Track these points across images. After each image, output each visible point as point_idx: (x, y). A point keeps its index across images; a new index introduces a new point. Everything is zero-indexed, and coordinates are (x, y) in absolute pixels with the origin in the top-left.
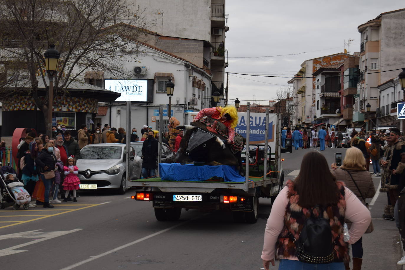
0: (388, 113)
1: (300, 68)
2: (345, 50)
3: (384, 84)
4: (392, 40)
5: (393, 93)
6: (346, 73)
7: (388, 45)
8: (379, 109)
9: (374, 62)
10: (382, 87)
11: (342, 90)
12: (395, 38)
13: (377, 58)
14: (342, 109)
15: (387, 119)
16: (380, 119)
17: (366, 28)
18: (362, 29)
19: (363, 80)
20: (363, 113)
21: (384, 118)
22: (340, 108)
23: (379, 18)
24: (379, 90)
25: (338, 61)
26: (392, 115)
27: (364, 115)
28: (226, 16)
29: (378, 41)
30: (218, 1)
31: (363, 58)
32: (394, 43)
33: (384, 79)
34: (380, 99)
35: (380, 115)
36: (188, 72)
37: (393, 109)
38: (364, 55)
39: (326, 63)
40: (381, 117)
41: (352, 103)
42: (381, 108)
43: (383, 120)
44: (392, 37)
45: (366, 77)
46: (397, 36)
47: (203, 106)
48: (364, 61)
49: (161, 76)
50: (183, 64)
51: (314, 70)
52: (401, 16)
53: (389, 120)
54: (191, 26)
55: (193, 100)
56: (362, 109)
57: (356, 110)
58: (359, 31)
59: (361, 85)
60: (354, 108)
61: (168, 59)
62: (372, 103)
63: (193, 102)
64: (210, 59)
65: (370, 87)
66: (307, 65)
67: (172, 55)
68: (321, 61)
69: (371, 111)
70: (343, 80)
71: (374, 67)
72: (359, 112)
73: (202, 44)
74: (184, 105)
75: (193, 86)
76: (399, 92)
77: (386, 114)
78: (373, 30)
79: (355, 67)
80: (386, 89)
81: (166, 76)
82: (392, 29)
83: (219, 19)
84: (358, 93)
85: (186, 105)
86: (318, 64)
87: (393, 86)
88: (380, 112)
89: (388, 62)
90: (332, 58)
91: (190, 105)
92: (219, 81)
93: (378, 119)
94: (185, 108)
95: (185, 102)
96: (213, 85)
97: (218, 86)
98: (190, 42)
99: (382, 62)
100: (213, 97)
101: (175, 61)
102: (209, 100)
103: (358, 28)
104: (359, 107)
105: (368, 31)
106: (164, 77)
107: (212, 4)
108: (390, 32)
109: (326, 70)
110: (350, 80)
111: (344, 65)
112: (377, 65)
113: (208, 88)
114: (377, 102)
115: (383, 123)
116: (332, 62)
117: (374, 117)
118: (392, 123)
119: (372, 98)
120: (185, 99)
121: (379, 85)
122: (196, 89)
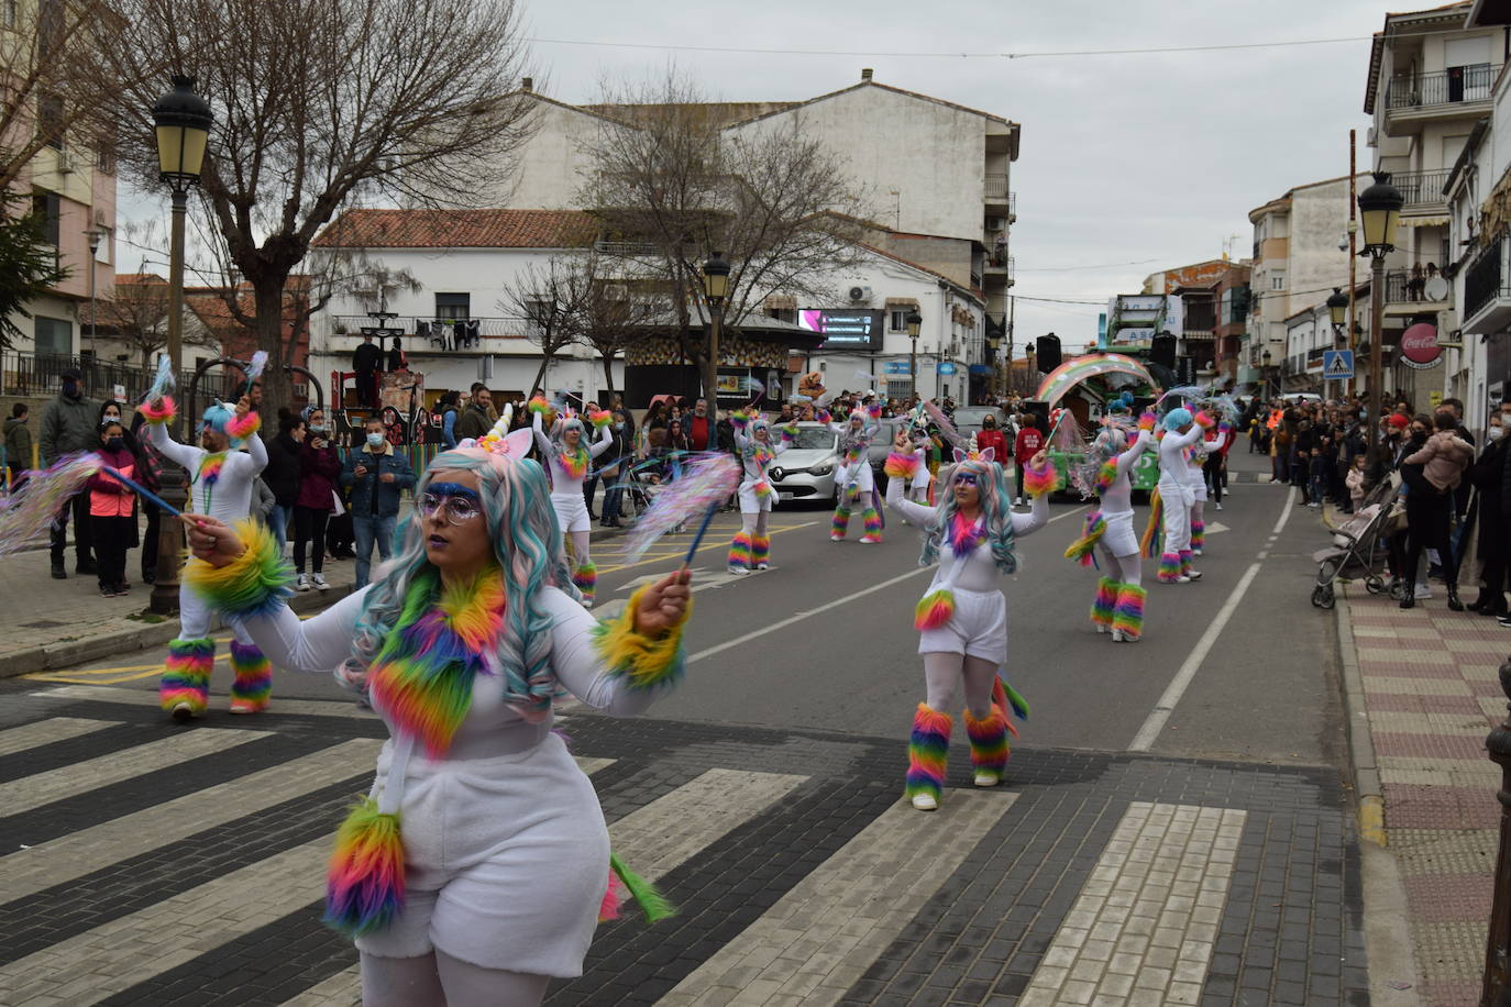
0: (1301, 369)
1: (1143, 287)
2: (1225, 255)
3: (1297, 316)
4: (1311, 237)
5: (1313, 333)
6: (1227, 296)
7: (1303, 246)
8: (1286, 361)
9: (1277, 276)
10: (1292, 322)
11: (1218, 328)
12: (1318, 233)
13: (1283, 270)
14: (1218, 360)
15: (1301, 379)
16: (1287, 380)
17: (1264, 214)
18: (1257, 218)
19: (1256, 308)
20: (1256, 367)
21: (1295, 377)
22: (1213, 360)
23: (1288, 196)
24: (1286, 327)
25: (1211, 276)
26: (1310, 371)
27: (1257, 371)
28: (1011, 196)
29: (1285, 239)
30: (997, 169)
31: (1258, 269)
32: (1316, 243)
33: (1296, 308)
34: (1287, 343)
35: (1288, 372)
36: (945, 296)
37: (1312, 361)
38: (1260, 265)
39: (1190, 278)
40: (1290, 375)
41: (1236, 350)
42: (1290, 360)
43: (1293, 381)
44: (1312, 232)
45: (1264, 304)
46: (1320, 230)
47: (971, 356)
48: (1259, 275)
49: (897, 303)
50: (935, 283)
51: (1167, 291)
52: (1330, 192)
53: (1305, 382)
54: (949, 214)
55: (953, 346)
56: (1253, 361)
57: (1244, 363)
58: (1251, 221)
59: (1253, 317)
60: (1240, 360)
61: (909, 274)
62: (1274, 350)
63: (953, 349)
64: (983, 272)
65: (1271, 322)
66: (1156, 282)
67: (915, 266)
68: (1180, 274)
69: (1272, 364)
70: (1220, 309)
71: (1277, 286)
72: (1249, 367)
73: (969, 246)
74: (938, 354)
75: (953, 320)
76: (1325, 331)
77: (1299, 371)
78: (1276, 219)
79: (1242, 286)
80: (1299, 325)
81: (906, 303)
82: (1312, 216)
83: (1000, 202)
84: (1247, 332)
85: (941, 354)
86: (1176, 280)
87: (1313, 319)
88: (1288, 367)
89: (1304, 277)
90: (1200, 269)
91: (948, 355)
92: (998, 311)
93: (1284, 378)
94: (940, 360)
95: (939, 349)
96: (988, 318)
97: (997, 320)
98: (948, 243)
99: (1292, 277)
100: (989, 340)
101: (921, 276)
102: (980, 345)
103: (1250, 215)
104: (1248, 357)
105: (1268, 221)
106: (901, 305)
107: (986, 174)
108: (1308, 222)
109: (1190, 292)
110: (1233, 308)
111: (1224, 282)
112: (1283, 281)
113: (978, 325)
114: (1282, 348)
115: (1293, 387)
116: (1201, 276)
117: (1277, 375)
118: (1311, 386)
119: (1273, 341)
120: (940, 343)
121: (1287, 317)
122: (959, 327)
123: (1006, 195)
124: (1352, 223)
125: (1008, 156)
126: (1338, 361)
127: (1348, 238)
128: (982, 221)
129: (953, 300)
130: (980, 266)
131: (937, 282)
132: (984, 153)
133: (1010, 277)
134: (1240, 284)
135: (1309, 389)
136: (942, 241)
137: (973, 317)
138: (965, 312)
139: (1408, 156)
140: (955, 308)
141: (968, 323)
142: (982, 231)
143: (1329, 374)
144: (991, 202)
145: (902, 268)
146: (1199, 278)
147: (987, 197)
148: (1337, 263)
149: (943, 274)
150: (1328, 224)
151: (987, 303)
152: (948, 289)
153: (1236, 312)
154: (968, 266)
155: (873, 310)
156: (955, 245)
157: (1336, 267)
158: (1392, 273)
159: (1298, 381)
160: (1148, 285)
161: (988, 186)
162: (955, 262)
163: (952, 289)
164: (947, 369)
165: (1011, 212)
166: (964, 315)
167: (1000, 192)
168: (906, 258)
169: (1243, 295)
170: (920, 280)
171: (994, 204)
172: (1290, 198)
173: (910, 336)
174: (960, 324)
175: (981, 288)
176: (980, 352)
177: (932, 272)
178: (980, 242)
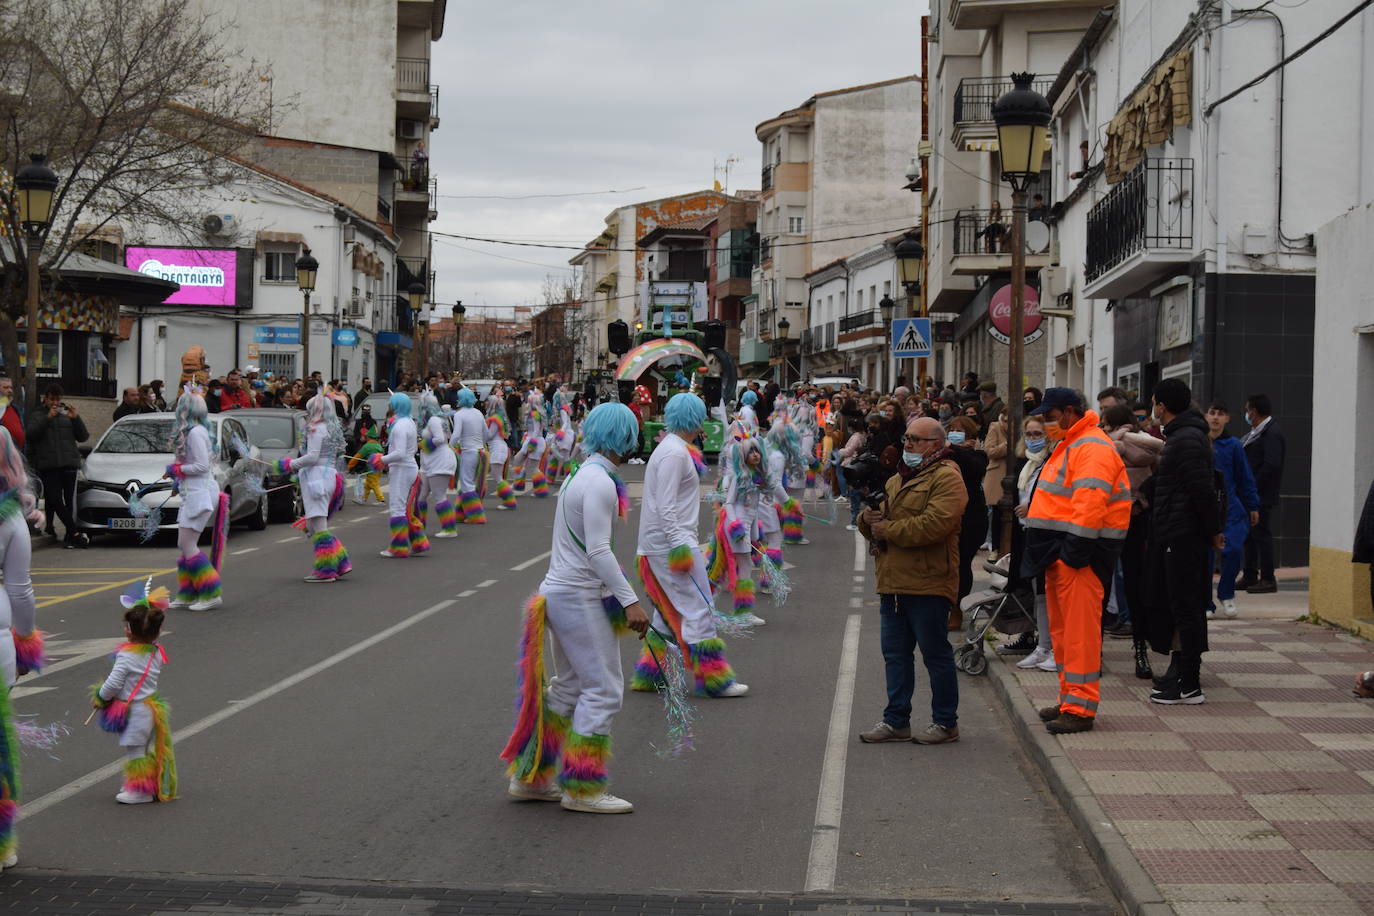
0: (829, 344)
1: (604, 227)
2: (717, 184)
3: (822, 270)
4: (840, 162)
5: (845, 294)
6: (724, 241)
7: (830, 174)
8: (807, 332)
9: (796, 214)
10: (816, 278)
12: (849, 157)
13: (803, 207)
15: (829, 358)
16: (810, 358)
17: (778, 128)
18: (766, 134)
19: (766, 259)
20: (767, 341)
21: (821, 355)
23: (810, 105)
24: (808, 286)
25: (699, 212)
26: (842, 347)
27: (768, 347)
28: (433, 90)
29: (805, 164)
30: (414, 51)
31: (769, 205)
32: (846, 169)
33: (821, 259)
34: (809, 308)
35: (810, 348)
36: (343, 231)
37: (844, 332)
38: (772, 199)
39: (670, 214)
40: (813, 352)
41: (738, 317)
42: (813, 331)
43: (818, 361)
44: (841, 155)
45: (777, 253)
46: (852, 153)
47: (378, 319)
48: (770, 213)
49: (274, 240)
50: (329, 212)
51: (638, 232)
52: (864, 102)
53: (835, 362)
54: (345, 113)
55: (355, 304)
56: (763, 332)
57: (749, 335)
58: (759, 138)
59: (762, 271)
60: (744, 330)
61: (291, 198)
62: (793, 317)
63: (355, 309)
64: (393, 198)
65: (787, 279)
66: (622, 220)
67: (300, 187)
68: (657, 209)
69: (789, 337)
70: (714, 259)
71: (795, 229)
72: (756, 340)
73: (375, 160)
74: (334, 315)
75: (354, 267)
76: (861, 292)
77: (827, 346)
78: (793, 136)
79: (745, 228)
80: (825, 283)
81: (286, 240)
82: (840, 133)
83: (417, 98)
84: (754, 292)
85: (338, 316)
86: (650, 218)
87: (845, 275)
88: (811, 341)
89: (831, 217)
90: (683, 202)
91: (347, 317)
92: (415, 255)
93: (806, 357)
94: (336, 324)
95: (335, 308)
96: (401, 265)
97: (414, 268)
98: (343, 155)
99: (815, 217)
100: (406, 296)
101: (309, 201)
102: (390, 302)
103: (757, 129)
104: (756, 326)
105: (781, 139)
106: (280, 243)
107: (398, 58)
108: (836, 141)
109: (673, 234)
110: (733, 258)
111: (719, 222)
112: (803, 222)
113: (388, 274)
114: (802, 314)
115: (818, 368)
116: (685, 213)
117: (795, 352)
118: (842, 367)
119: (791, 304)
120: (336, 300)
121: (809, 272)
122: (362, 276)
123: (427, 88)
124: (925, 144)
125: (429, 33)
126: (911, 333)
127: (918, 164)
128: (392, 125)
129: (354, 238)
130: (390, 189)
131: (332, 210)
132: (396, 27)
133: (431, 207)
134: (743, 225)
135: (840, 371)
136: (336, 152)
137: (381, 263)
138: (370, 255)
139: (980, 56)
140: (357, 249)
141: (374, 271)
142: (394, 139)
143: (900, 351)
144: (405, 97)
145: (282, 189)
146: (683, 215)
147: (400, 91)
148: (874, 199)
149: (341, 201)
150: (863, 145)
151: (400, 243)
152: (349, 221)
153: (738, 265)
154: (374, 189)
155: (237, 249)
156: (354, 159)
157: (873, 204)
158: (962, 214)
159: (824, 360)
160: (612, 223)
161: (401, 75)
162: (356, 182)
163: (354, 221)
164: (346, 337)
165: (433, 113)
166: (369, 259)
167: (418, 85)
168: (285, 174)
169: (747, 240)
170: (307, 207)
171: (409, 100)
172: (812, 107)
173: (301, 289)
174: (364, 272)
175: (391, 221)
176: (390, 313)
177: (324, 197)
178: (391, 155)
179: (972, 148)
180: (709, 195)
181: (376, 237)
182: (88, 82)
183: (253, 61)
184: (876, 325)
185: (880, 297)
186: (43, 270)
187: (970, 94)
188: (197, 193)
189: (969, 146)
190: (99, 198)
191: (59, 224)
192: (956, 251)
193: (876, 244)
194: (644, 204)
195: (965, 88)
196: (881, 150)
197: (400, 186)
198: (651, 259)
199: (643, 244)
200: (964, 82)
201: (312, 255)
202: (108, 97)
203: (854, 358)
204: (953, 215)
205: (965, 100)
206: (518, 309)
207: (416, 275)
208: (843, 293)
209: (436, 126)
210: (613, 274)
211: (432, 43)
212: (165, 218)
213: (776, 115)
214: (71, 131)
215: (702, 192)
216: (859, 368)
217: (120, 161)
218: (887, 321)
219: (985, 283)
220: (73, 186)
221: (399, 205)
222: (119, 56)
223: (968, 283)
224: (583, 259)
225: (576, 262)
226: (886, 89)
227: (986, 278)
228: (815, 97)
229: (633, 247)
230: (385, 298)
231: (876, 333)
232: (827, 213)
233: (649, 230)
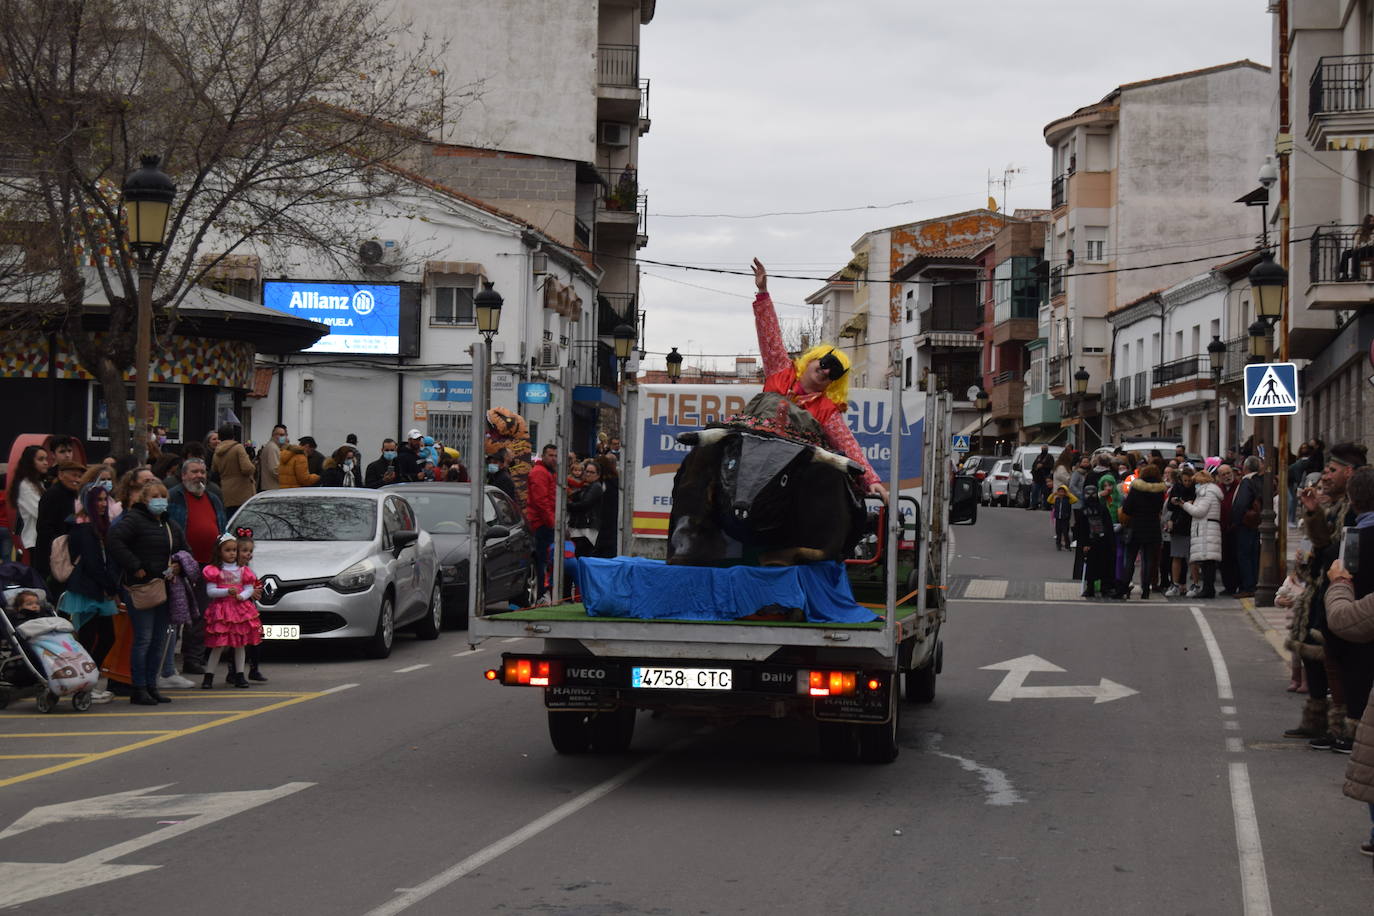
0: (1139, 400)
1: (851, 256)
2: (992, 201)
3: (1129, 307)
4: (1151, 170)
5: (1160, 337)
6: (1004, 271)
7: (1138, 185)
8: (1111, 385)
9: (1095, 237)
10: (1121, 317)
11: (987, 327)
12: (1163, 164)
13: (1105, 227)
14: (988, 384)
15: (1139, 417)
16: (1114, 418)
17: (1073, 129)
18: (1057, 136)
19: (1059, 293)
20: (1059, 397)
21: (1129, 414)
22: (979, 383)
23: (1111, 99)
24: (1111, 327)
25: (969, 237)
26: (1157, 404)
27: (1061, 404)
28: (642, 85)
29: (1108, 173)
30: (618, 37)
31: (1062, 226)
32: (1159, 180)
33: (1128, 292)
34: (1113, 355)
35: (1114, 406)
36: (531, 261)
37: (1158, 385)
38: (1064, 218)
39: (933, 240)
40: (1119, 411)
41: (1021, 367)
42: (1118, 384)
43: (1124, 421)
44: (1153, 162)
45: (1071, 285)
46: (1167, 158)
47: (575, 370)
48: (1062, 236)
49: (446, 272)
50: (515, 236)
51: (894, 262)
52: (1182, 93)
53: (1146, 422)
54: (535, 114)
55: (547, 351)
56: (1054, 385)
57: (1036, 389)
58: (1048, 142)
59: (1052, 309)
60: (1029, 383)
61: (468, 219)
62: (1092, 365)
63: (546, 358)
64: (594, 220)
65: (1085, 318)
66: (874, 248)
67: (480, 205)
68: (917, 234)
69: (1088, 392)
70: (991, 294)
71: (1095, 254)
72: (1045, 396)
73: (572, 171)
74: (520, 365)
75: (546, 305)
76: (1180, 334)
77: (1136, 402)
78: (1091, 138)
79: (1030, 254)
80: (1133, 323)
81: (462, 271)
82: (1152, 134)
83: (624, 94)
84: (1041, 335)
85: (526, 366)
86: (908, 245)
87: (1159, 313)
88: (1116, 396)
89: (1140, 240)
90: (950, 225)
91: (536, 367)
92: (618, 291)
93: (1108, 417)
94: (523, 376)
95: (522, 356)
96: (603, 303)
97: (620, 307)
98: (533, 165)
99: (1120, 240)
100: (610, 342)
101: (490, 223)
102: (590, 350)
103: (1045, 130)
104: (1045, 379)
105: (1077, 141)
106: (454, 276)
107: (599, 44)
108: (1147, 144)
109: (936, 263)
110: (1014, 293)
111: (997, 248)
112: (1104, 246)
113: (587, 314)
114: (1104, 363)
115: (1125, 430)
116: (952, 238)
117: (1095, 410)
118: (1156, 429)
119: (1089, 350)
120: (523, 347)
121: (1113, 309)
122: (555, 317)
123: (634, 82)
124: (1283, 137)
125: (637, 13)
126: (1271, 383)
127: (1276, 163)
128: (592, 128)
129: (545, 269)
130: (589, 207)
131: (519, 234)
132: (597, 7)
133: (640, 231)
134: (1027, 252)
135: (1154, 434)
136: (523, 162)
137: (579, 300)
138: (566, 290)
139: (1342, 30)
140: (549, 282)
141: (570, 310)
142: (594, 146)
143: (1256, 406)
144: (609, 93)
145: (455, 207)
146: (949, 240)
147: (601, 85)
148: (1195, 216)
149: (529, 222)
150: (1182, 148)
151: (602, 275)
152: (539, 247)
153: (1019, 301)
154: (570, 207)
155: (401, 283)
156: (546, 170)
157: (1194, 224)
158: (1323, 231)
159: (1133, 421)
160: (861, 251)
161: (603, 66)
162: (547, 200)
163: (546, 247)
164: (536, 392)
165: (643, 114)
166: (564, 295)
167: (625, 78)
168: (459, 190)
169: (1033, 270)
170: (488, 230)
171: (613, 96)
172: (1116, 102)
173: (481, 331)
174: (557, 312)
175: (591, 248)
176: (590, 363)
177: (509, 217)
178: (592, 164)
179: (1336, 146)
180: (982, 215)
181: (573, 268)
182: (217, 69)
183: (426, 37)
184: (1202, 376)
185: (1206, 340)
186: (157, 307)
187: (1332, 77)
188: (352, 208)
189: (1331, 143)
190: (229, 215)
191: (178, 250)
192: (1314, 277)
193: (1200, 273)
194: (900, 228)
195: (1325, 69)
196: (1204, 155)
197: (601, 204)
198: (910, 295)
199: (899, 277)
200: (1325, 62)
201: (494, 288)
202: (241, 87)
203: (1171, 417)
204: (1310, 232)
205: (1325, 85)
206: (739, 361)
207: (621, 315)
208: (1157, 335)
209: (646, 129)
210: (861, 314)
211: (642, 26)
212: (312, 240)
213: (1070, 113)
214: (194, 131)
215: (971, 212)
216: (1179, 428)
217: (256, 167)
218: (1216, 370)
219: (1351, 321)
220: (197, 200)
221: (601, 227)
222: (256, 33)
223: (1326, 320)
224: (824, 296)
225: (814, 300)
226: (1210, 77)
227: (1352, 313)
228: (1120, 89)
229: (889, 279)
230: (584, 344)
231: (1201, 385)
232: (1134, 234)
233: (906, 260)
